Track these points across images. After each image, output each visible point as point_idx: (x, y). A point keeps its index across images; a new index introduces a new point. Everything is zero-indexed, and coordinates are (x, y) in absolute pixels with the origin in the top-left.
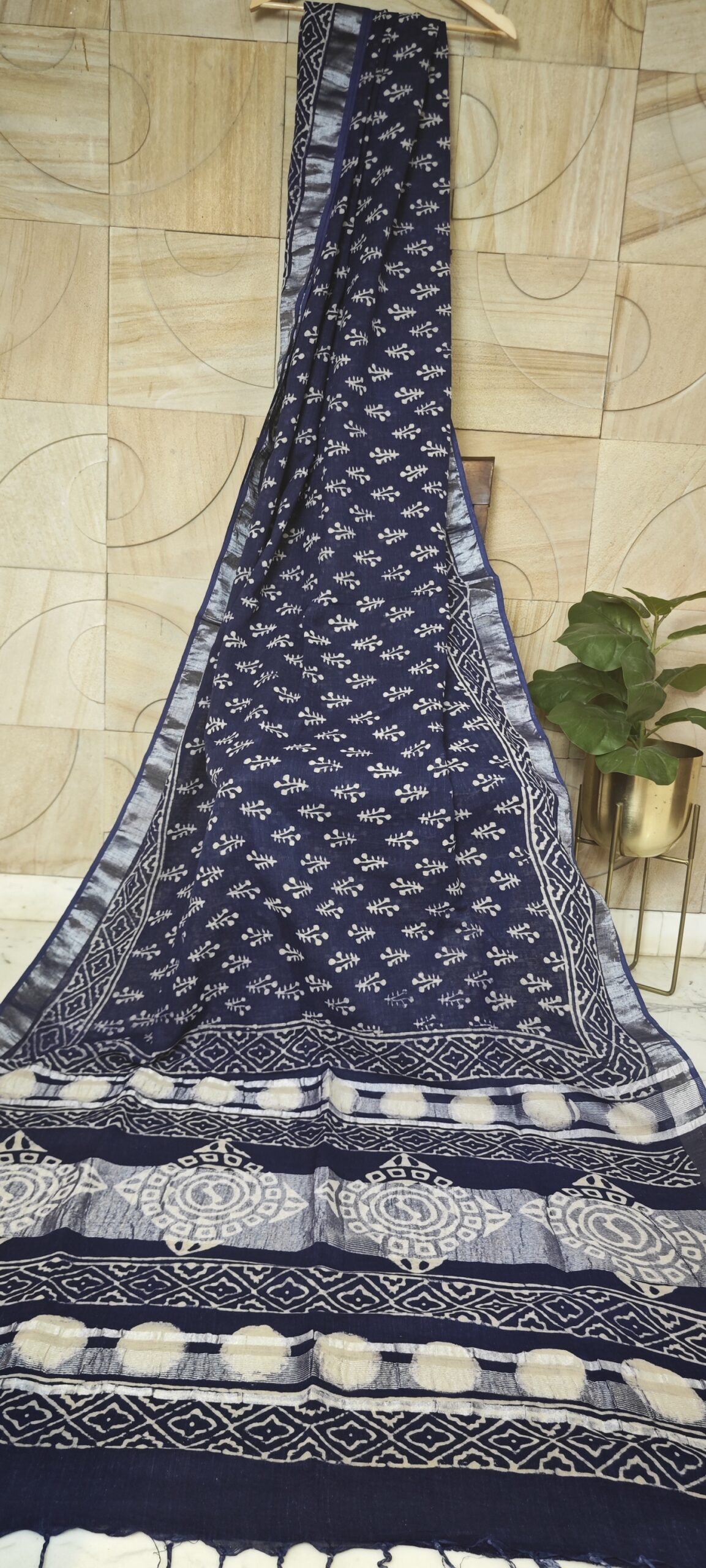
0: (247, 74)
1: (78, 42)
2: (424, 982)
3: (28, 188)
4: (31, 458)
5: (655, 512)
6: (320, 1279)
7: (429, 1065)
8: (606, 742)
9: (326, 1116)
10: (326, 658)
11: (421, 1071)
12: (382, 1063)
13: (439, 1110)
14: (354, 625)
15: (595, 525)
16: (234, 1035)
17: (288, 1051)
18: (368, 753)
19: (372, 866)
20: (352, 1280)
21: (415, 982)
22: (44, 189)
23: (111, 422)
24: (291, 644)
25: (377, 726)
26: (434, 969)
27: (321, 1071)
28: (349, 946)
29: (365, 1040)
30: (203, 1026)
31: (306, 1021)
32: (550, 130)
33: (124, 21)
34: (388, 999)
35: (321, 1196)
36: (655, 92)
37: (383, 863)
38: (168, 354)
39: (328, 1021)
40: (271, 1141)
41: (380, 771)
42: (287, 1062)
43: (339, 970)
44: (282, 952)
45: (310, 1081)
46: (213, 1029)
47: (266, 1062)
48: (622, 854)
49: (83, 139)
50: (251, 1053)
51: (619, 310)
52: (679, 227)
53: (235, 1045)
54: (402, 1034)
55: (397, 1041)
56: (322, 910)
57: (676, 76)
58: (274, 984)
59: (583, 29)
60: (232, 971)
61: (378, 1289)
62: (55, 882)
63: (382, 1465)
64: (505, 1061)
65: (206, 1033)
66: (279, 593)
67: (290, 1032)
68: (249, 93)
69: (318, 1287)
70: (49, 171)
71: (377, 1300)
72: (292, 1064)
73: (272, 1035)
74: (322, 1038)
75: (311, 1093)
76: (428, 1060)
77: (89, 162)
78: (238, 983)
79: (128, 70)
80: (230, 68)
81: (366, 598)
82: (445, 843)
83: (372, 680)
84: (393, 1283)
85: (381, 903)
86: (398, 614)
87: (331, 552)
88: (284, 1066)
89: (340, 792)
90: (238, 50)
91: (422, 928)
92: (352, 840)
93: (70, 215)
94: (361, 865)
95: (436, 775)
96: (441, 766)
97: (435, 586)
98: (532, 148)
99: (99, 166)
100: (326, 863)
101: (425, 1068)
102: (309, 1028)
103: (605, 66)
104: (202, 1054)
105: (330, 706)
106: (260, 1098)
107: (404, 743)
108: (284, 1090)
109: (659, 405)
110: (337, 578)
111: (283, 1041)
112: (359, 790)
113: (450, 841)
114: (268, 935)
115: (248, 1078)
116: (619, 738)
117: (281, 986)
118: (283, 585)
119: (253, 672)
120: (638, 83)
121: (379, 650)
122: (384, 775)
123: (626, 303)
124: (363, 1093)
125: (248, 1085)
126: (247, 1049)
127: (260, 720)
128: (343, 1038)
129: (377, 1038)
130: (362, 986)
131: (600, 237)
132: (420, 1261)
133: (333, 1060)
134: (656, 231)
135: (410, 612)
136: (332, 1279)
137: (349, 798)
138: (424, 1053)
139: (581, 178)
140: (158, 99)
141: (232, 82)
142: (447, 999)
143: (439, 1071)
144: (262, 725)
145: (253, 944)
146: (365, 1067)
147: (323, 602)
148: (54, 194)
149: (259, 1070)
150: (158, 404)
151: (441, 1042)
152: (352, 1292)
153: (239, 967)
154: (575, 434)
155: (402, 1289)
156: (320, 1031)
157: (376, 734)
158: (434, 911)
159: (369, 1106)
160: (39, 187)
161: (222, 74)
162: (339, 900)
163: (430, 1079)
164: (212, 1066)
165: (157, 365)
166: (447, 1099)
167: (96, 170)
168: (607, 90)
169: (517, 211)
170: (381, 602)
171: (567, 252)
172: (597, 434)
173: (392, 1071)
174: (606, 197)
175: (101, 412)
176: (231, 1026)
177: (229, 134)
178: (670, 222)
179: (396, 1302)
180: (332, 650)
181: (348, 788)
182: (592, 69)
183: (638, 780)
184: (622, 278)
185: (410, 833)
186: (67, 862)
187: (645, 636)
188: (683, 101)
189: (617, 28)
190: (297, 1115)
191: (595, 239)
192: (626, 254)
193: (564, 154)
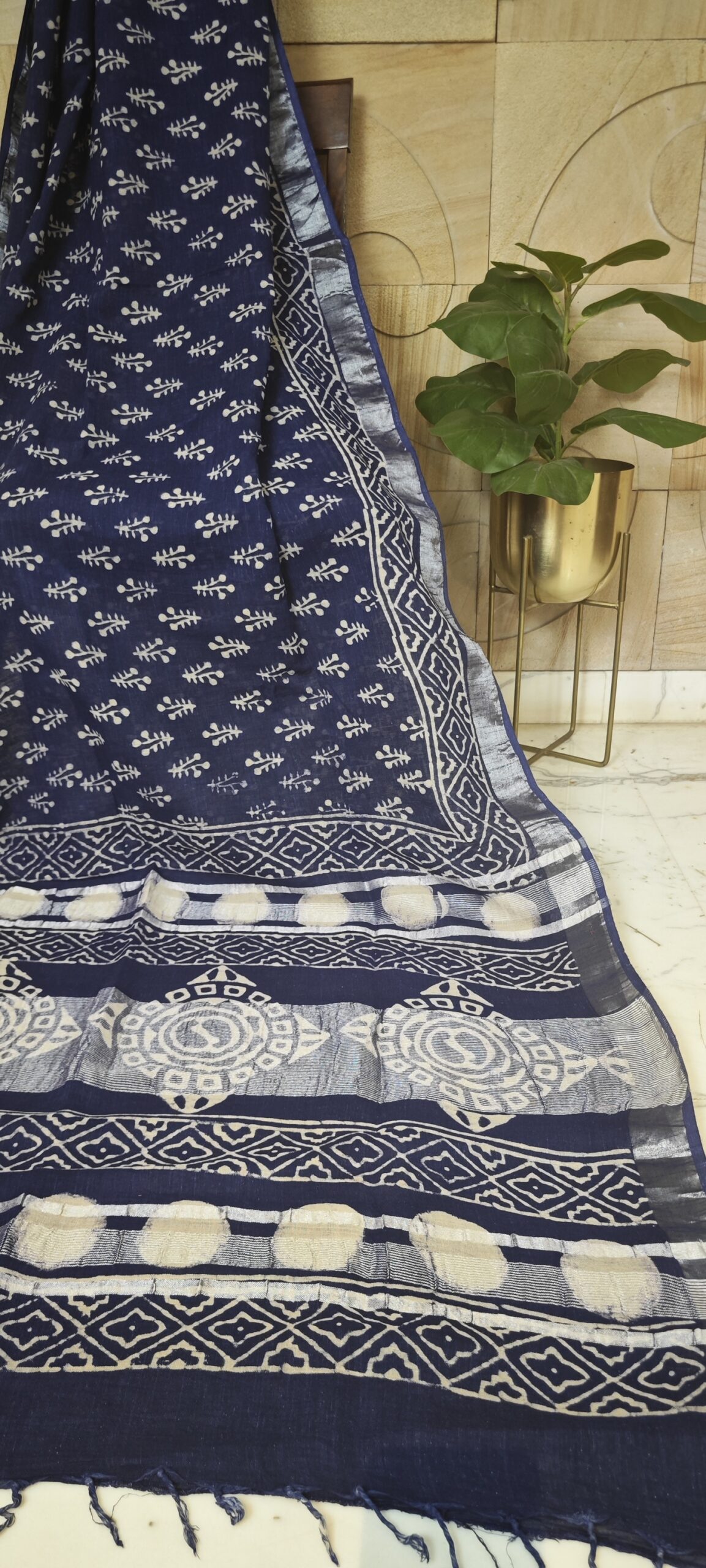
2: (260, 762)
6: (57, 1127)
7: (266, 860)
8: (502, 456)
9: (136, 926)
10: (119, 360)
11: (258, 867)
12: (214, 860)
13: (285, 911)
14: (157, 314)
15: (496, 172)
16: (42, 837)
17: (103, 852)
18: (164, 478)
19: (182, 623)
20: (99, 1126)
21: (249, 763)
24: (77, 346)
25: (180, 442)
26: (273, 746)
27: (143, 874)
28: (161, 723)
29: (189, 835)
30: (8, 829)
31: (123, 816)
34: (213, 785)
35: (94, 1024)
37: (195, 618)
39: (146, 815)
40: (64, 958)
41: (177, 498)
42: (104, 865)
43: (146, 752)
44: (82, 735)
45: (131, 886)
46: (21, 831)
47: (80, 866)
48: (539, 601)
50: (62, 856)
53: (44, 848)
54: (231, 825)
55: (225, 834)
56: (119, 681)
58: (79, 775)
60: (29, 761)
61: (130, 1136)
63: (57, 1369)
64: (364, 851)
65: (12, 836)
66: (66, 282)
67: (105, 830)
69: (53, 1138)
71: (127, 1149)
72: (110, 867)
73: (82, 834)
74: (144, 835)
75: (130, 899)
76: (265, 855)
78: (38, 774)
81: (170, 277)
82: (269, 587)
83: (178, 384)
84: (150, 1128)
85: (200, 670)
86: (210, 294)
87: (115, 213)
88: (100, 869)
89: (126, 529)
91: (255, 698)
92: (153, 591)
94: (168, 622)
95: (247, 498)
96: (252, 486)
97: (253, 251)
100: (124, 623)
101: (263, 864)
102: (128, 824)
104: (9, 861)
105: (124, 422)
106: (70, 910)
107: (212, 461)
108: (101, 897)
110: (126, 250)
111: (97, 841)
112: (150, 525)
113: (275, 584)
114: (62, 716)
115: (61, 885)
116: (521, 451)
117: (86, 775)
118: (69, 270)
119: (32, 386)
121: (187, 344)
122: (183, 504)
124: (194, 897)
125: (61, 894)
126: (57, 853)
127: (27, 444)
128: (167, 834)
129: (201, 832)
130: (177, 771)
132: (197, 1097)
133: (161, 860)
135: (224, 291)
136: (72, 1127)
137: (138, 535)
138: (260, 846)
142: (290, 782)
143: (279, 866)
144: (30, 450)
145: (47, 728)
146: (196, 866)
147: (109, 283)
149: (72, 876)
151: (282, 833)
152: (96, 1142)
153: (36, 756)
154: (459, 39)
155: (161, 1135)
156: (140, 827)
157: (179, 453)
158: (267, 675)
159: (196, 910)
162: (144, 667)
163: (270, 877)
164: (21, 874)
166: (294, 899)
170: (188, 280)
172: (490, 36)
173: (226, 869)
176: (37, 826)
179: (151, 1152)
180: (127, 349)
181: (136, 523)
183: (552, 504)
185: (222, 578)
187: (554, 312)
190: (107, 926)
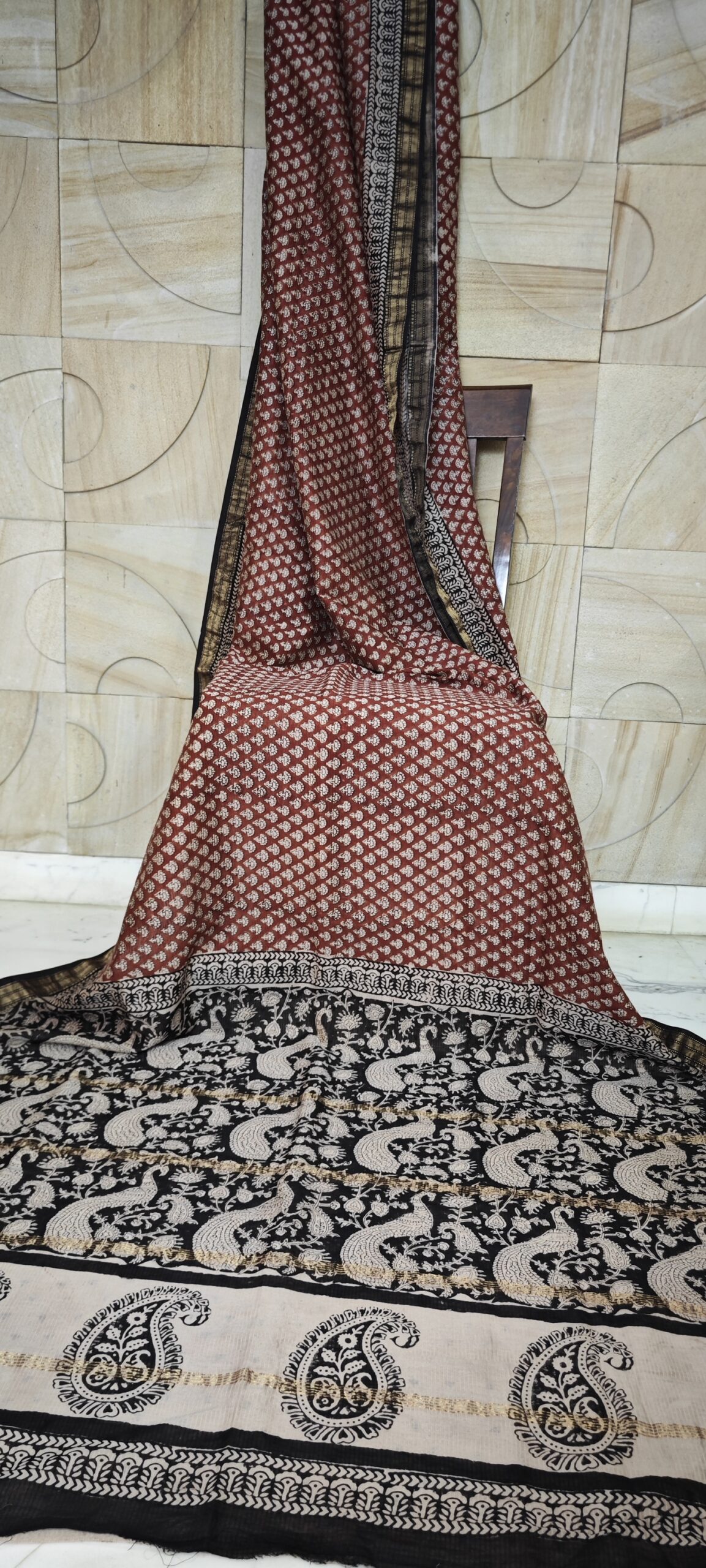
5: (661, 444)
23: (66, 355)
32: (538, 17)
38: (125, 280)
49: (27, 42)
52: (685, 122)
93: (14, 127)
98: (519, 38)
99: (46, 72)
109: (664, 324)
123: (627, 210)
131: (596, 135)
134: (658, 128)
139: (574, 70)
150: (115, 335)
154: (571, 358)
165: (114, 292)
167: (43, 77)
169: (503, 109)
171: (560, 154)
172: (596, 358)
174: (602, 92)
175: (55, 345)
177: (186, 31)
178: (675, 117)
184: (621, 182)
191: (592, 138)
192: (627, 153)
193: (555, 43)
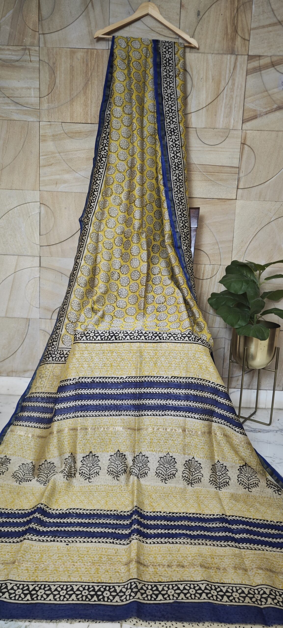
0: (93, 62)
1: (27, 51)
3: (8, 108)
4: (10, 212)
5: (259, 229)
8: (240, 322)
15: (235, 234)
22: (15, 108)
23: (41, 197)
32: (213, 80)
33: (45, 43)
36: (255, 64)
38: (63, 170)
48: (248, 368)
49: (29, 88)
51: (243, 149)
52: (266, 116)
57: (263, 57)
59: (225, 40)
62: (21, 379)
68: (94, 69)
70: (16, 101)
77: (32, 97)
79: (47, 62)
80: (86, 60)
90: (89, 53)
93: (24, 118)
98: (206, 87)
99: (36, 99)
103: (234, 54)
109: (260, 186)
116: (245, 321)
120: (248, 60)
123: (245, 146)
131: (234, 120)
134: (256, 118)
139: (226, 98)
140: (58, 72)
141: (87, 65)
148: (18, 110)
150: (59, 190)
154: (225, 198)
160: (13, 107)
161: (83, 62)
165: (59, 174)
168: (235, 63)
169: (201, 111)
171: (221, 127)
172: (235, 198)
174: (236, 105)
175: (37, 193)
177: (86, 85)
178: (262, 114)
182: (229, 55)
184: (243, 136)
186: (25, 371)
187: (256, 279)
188: (266, 67)
189: (239, 39)
191: (232, 121)
192: (245, 126)
193: (219, 89)
